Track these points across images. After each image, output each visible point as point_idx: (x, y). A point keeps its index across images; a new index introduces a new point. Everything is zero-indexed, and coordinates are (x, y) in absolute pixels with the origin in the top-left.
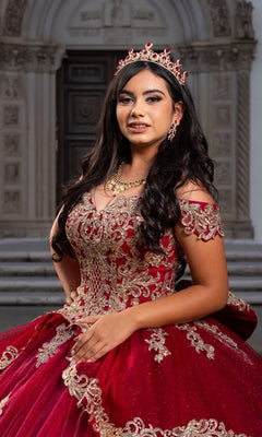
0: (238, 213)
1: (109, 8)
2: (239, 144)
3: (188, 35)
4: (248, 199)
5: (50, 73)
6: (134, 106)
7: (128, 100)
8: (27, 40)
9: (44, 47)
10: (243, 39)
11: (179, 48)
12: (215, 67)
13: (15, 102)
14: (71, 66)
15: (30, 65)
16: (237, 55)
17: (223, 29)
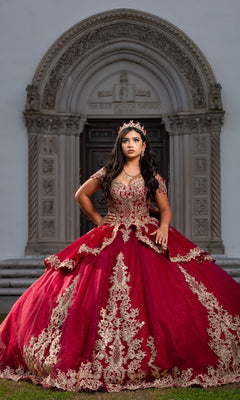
0: (212, 235)
1: (118, 88)
2: (213, 186)
3: (176, 107)
4: (220, 226)
5: (76, 135)
8: (60, 112)
9: (70, 117)
10: (214, 110)
11: (169, 117)
12: (195, 130)
13: (50, 157)
14: (90, 131)
15: (61, 130)
16: (210, 121)
17: (200, 103)
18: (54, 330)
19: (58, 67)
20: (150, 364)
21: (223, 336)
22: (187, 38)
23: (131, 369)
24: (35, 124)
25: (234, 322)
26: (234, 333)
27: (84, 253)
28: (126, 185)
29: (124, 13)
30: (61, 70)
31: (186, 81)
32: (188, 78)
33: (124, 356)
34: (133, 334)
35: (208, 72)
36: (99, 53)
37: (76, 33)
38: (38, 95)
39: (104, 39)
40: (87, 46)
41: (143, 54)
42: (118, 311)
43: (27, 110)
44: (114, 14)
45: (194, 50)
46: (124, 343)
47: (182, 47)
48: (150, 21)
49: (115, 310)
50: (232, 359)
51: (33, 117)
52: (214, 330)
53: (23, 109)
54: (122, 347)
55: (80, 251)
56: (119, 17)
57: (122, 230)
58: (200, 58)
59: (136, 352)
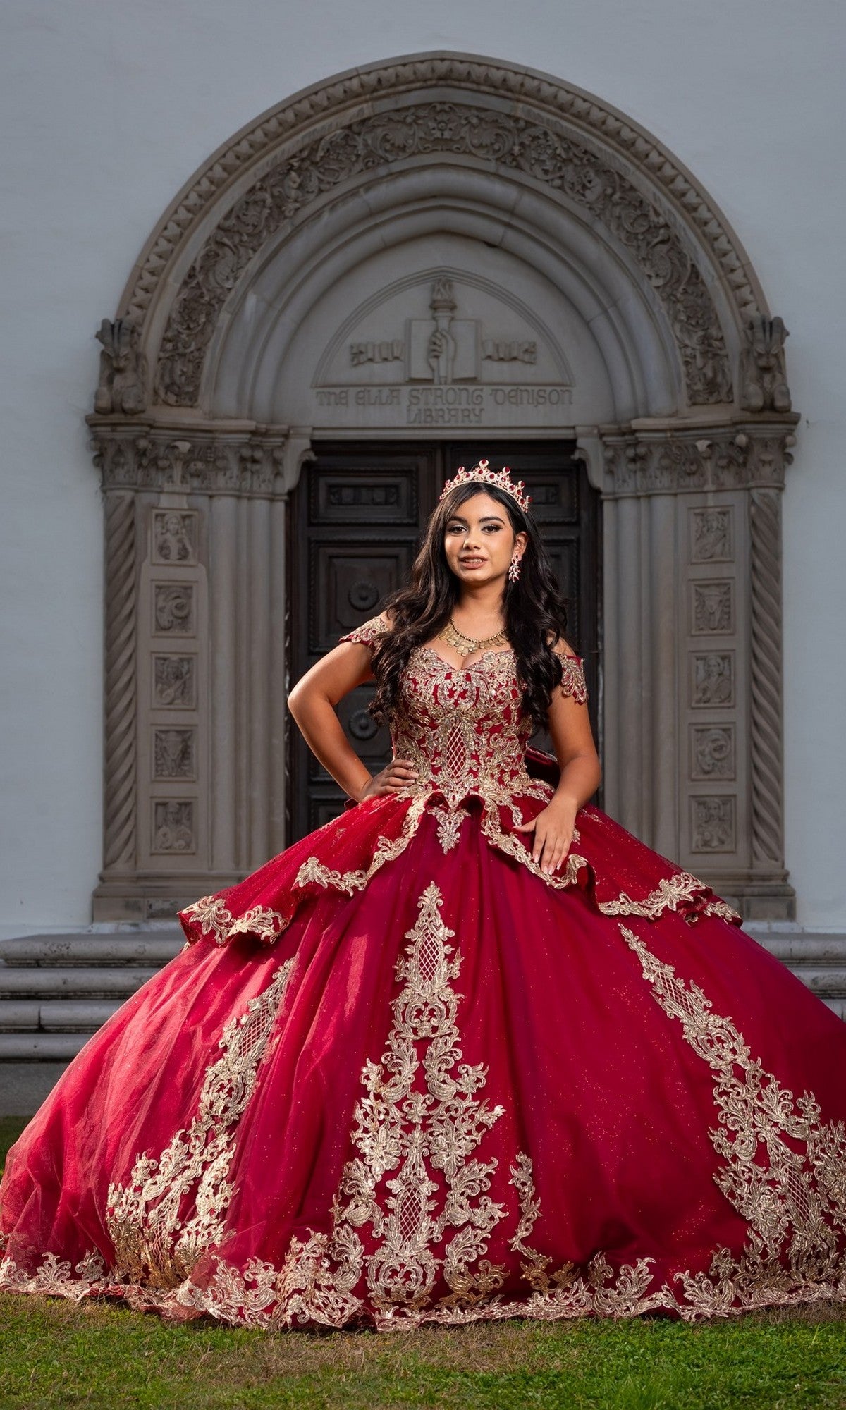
0: (754, 854)
1: (422, 332)
3: (625, 401)
4: (779, 820)
5: (272, 499)
6: (467, 536)
7: (459, 529)
8: (215, 416)
9: (254, 433)
10: (761, 410)
11: (601, 436)
12: (692, 481)
13: (181, 574)
14: (323, 482)
15: (221, 481)
16: (745, 450)
17: (712, 386)
18: (211, 1136)
19: (210, 259)
20: (516, 1243)
21: (761, 1155)
22: (667, 158)
23: (455, 1258)
24: (130, 456)
25: (798, 1112)
26: (798, 1146)
27: (313, 886)
28: (456, 665)
29: (442, 67)
30: (223, 268)
31: (661, 308)
32: (670, 299)
33: (434, 1215)
34: (466, 1146)
35: (738, 277)
36: (353, 207)
37: (274, 138)
38: (139, 357)
39: (371, 160)
40: (313, 185)
41: (511, 212)
42: (421, 1073)
43: (98, 411)
44: (407, 72)
45: (691, 198)
46: (437, 1175)
47: (647, 187)
48: (536, 95)
49: (408, 1070)
50: (790, 1230)
51: (122, 434)
52: (732, 1136)
53: (85, 404)
54: (428, 1187)
55: (300, 880)
56: (426, 82)
57: (435, 811)
58: (713, 228)
59: (474, 1202)
